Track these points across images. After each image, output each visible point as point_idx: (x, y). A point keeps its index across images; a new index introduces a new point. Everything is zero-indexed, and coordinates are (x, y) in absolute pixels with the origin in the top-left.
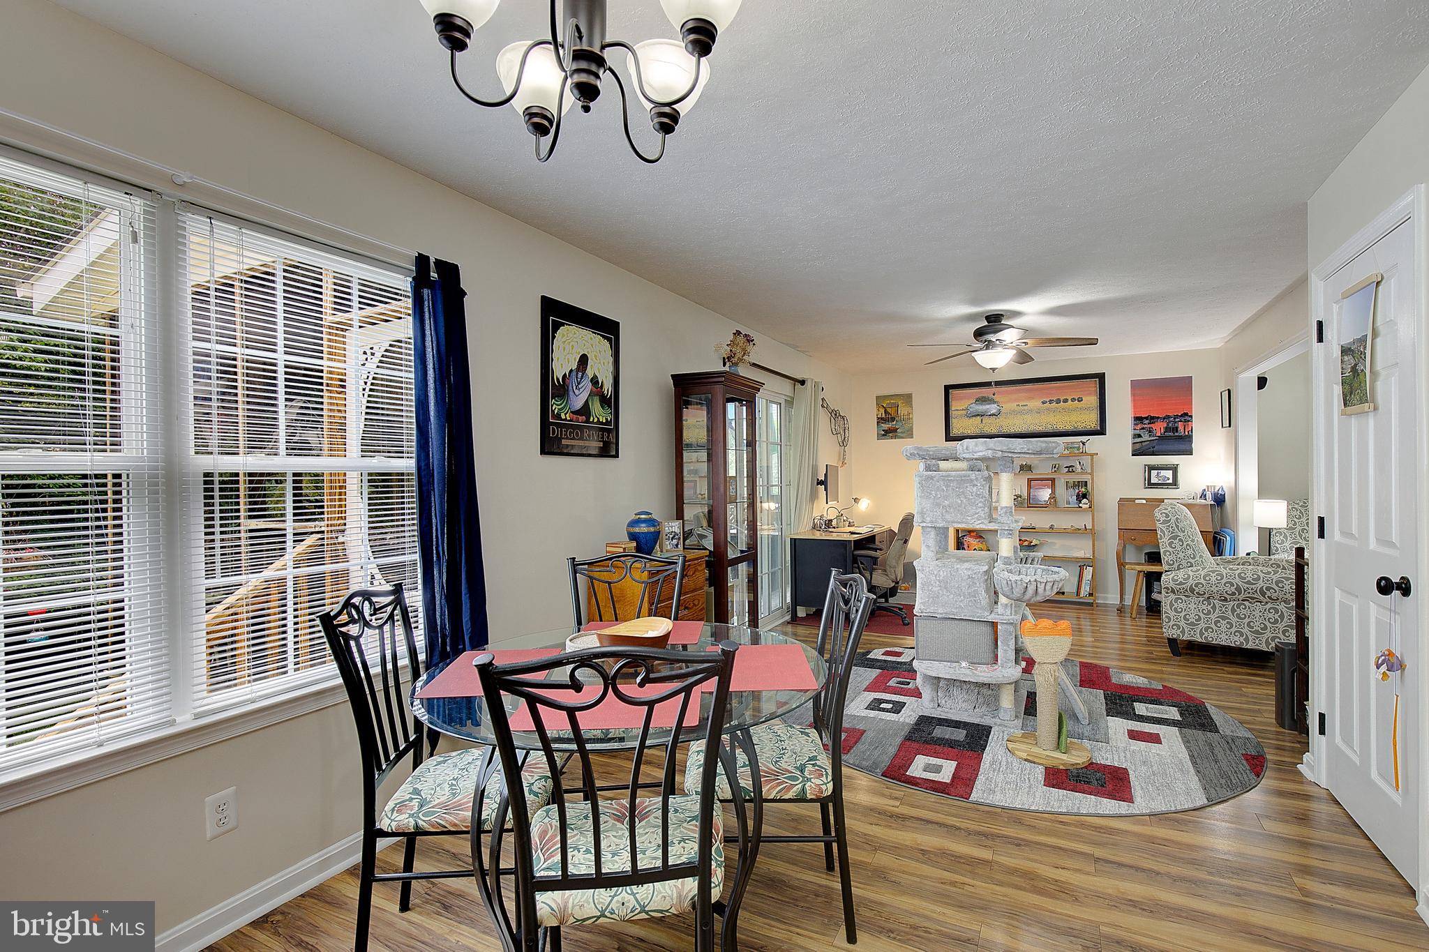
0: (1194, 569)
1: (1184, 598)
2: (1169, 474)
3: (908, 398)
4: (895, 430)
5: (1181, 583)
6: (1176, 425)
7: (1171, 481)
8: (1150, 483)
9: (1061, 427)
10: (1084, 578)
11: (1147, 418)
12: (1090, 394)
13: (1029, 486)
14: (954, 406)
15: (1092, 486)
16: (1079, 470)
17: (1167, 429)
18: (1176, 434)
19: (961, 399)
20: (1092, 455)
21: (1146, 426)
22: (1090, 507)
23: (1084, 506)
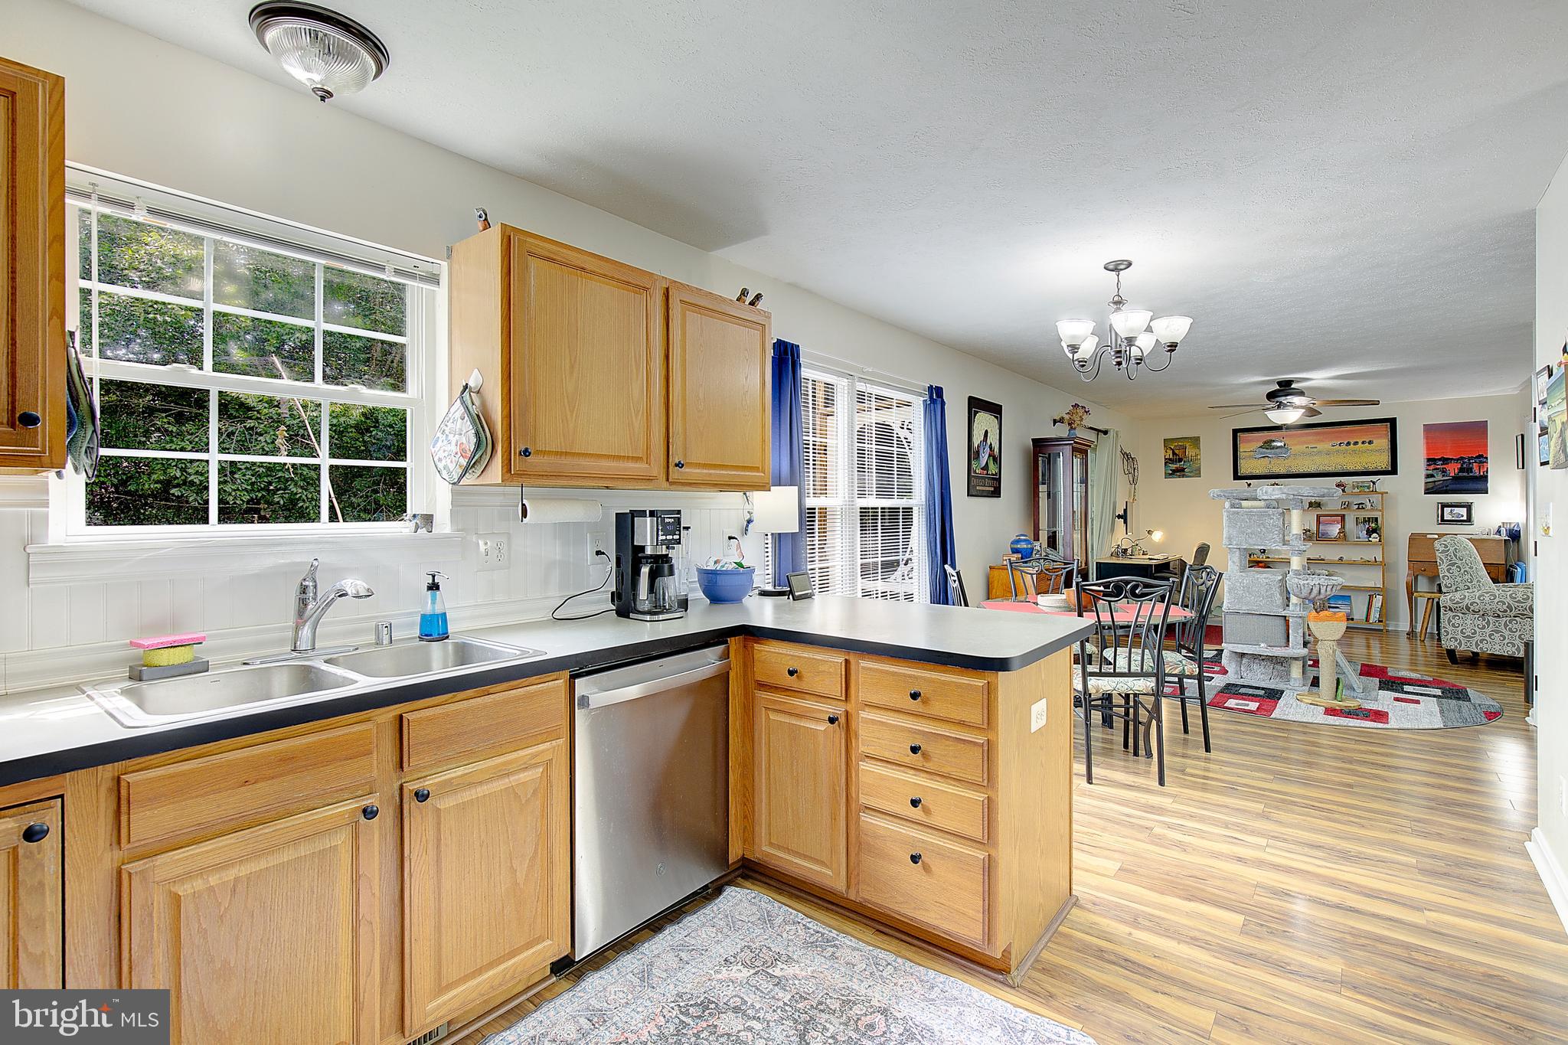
0: (1471, 591)
1: (1460, 615)
2: (1463, 511)
3: (1196, 441)
4: (1183, 470)
5: (1458, 603)
6: (1471, 466)
7: (1465, 518)
8: (1443, 519)
9: (1351, 468)
10: (1373, 605)
11: (1440, 460)
12: (1380, 437)
13: (1318, 522)
14: (1242, 448)
15: (1382, 521)
16: (1369, 507)
17: (1461, 470)
18: (1471, 474)
19: (1249, 441)
20: (1382, 494)
21: (1439, 467)
22: (1380, 541)
23: (1373, 540)
